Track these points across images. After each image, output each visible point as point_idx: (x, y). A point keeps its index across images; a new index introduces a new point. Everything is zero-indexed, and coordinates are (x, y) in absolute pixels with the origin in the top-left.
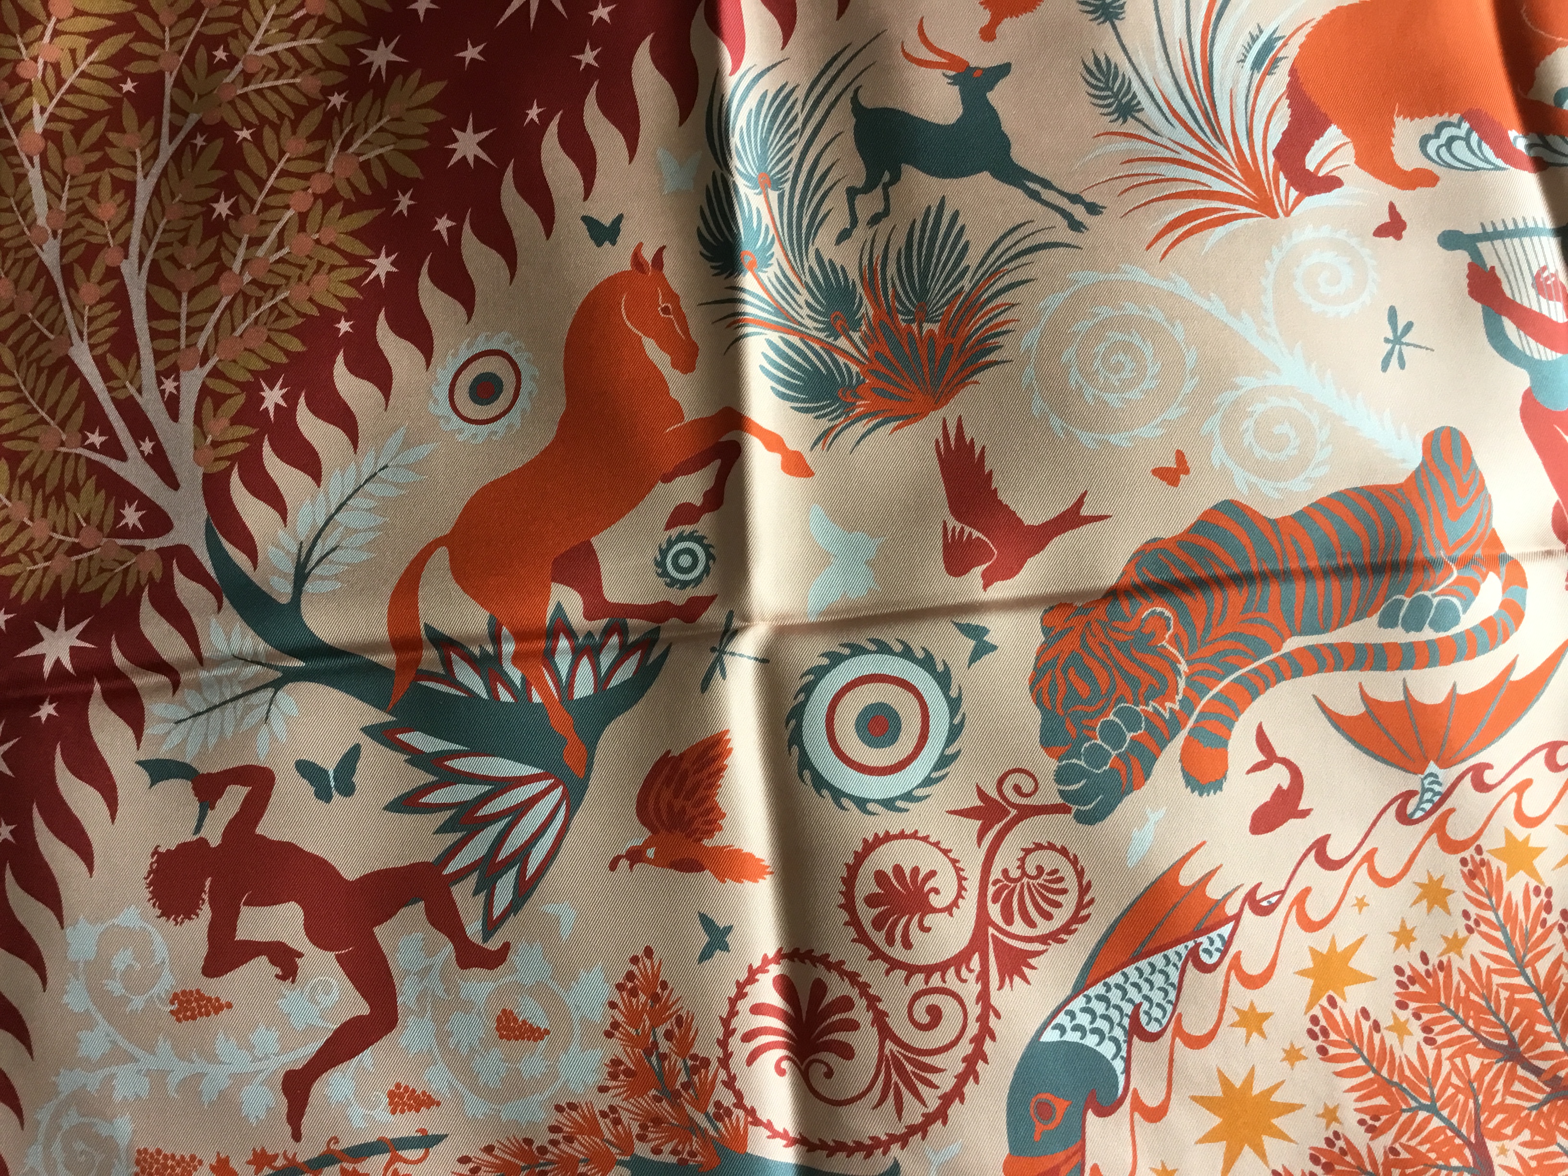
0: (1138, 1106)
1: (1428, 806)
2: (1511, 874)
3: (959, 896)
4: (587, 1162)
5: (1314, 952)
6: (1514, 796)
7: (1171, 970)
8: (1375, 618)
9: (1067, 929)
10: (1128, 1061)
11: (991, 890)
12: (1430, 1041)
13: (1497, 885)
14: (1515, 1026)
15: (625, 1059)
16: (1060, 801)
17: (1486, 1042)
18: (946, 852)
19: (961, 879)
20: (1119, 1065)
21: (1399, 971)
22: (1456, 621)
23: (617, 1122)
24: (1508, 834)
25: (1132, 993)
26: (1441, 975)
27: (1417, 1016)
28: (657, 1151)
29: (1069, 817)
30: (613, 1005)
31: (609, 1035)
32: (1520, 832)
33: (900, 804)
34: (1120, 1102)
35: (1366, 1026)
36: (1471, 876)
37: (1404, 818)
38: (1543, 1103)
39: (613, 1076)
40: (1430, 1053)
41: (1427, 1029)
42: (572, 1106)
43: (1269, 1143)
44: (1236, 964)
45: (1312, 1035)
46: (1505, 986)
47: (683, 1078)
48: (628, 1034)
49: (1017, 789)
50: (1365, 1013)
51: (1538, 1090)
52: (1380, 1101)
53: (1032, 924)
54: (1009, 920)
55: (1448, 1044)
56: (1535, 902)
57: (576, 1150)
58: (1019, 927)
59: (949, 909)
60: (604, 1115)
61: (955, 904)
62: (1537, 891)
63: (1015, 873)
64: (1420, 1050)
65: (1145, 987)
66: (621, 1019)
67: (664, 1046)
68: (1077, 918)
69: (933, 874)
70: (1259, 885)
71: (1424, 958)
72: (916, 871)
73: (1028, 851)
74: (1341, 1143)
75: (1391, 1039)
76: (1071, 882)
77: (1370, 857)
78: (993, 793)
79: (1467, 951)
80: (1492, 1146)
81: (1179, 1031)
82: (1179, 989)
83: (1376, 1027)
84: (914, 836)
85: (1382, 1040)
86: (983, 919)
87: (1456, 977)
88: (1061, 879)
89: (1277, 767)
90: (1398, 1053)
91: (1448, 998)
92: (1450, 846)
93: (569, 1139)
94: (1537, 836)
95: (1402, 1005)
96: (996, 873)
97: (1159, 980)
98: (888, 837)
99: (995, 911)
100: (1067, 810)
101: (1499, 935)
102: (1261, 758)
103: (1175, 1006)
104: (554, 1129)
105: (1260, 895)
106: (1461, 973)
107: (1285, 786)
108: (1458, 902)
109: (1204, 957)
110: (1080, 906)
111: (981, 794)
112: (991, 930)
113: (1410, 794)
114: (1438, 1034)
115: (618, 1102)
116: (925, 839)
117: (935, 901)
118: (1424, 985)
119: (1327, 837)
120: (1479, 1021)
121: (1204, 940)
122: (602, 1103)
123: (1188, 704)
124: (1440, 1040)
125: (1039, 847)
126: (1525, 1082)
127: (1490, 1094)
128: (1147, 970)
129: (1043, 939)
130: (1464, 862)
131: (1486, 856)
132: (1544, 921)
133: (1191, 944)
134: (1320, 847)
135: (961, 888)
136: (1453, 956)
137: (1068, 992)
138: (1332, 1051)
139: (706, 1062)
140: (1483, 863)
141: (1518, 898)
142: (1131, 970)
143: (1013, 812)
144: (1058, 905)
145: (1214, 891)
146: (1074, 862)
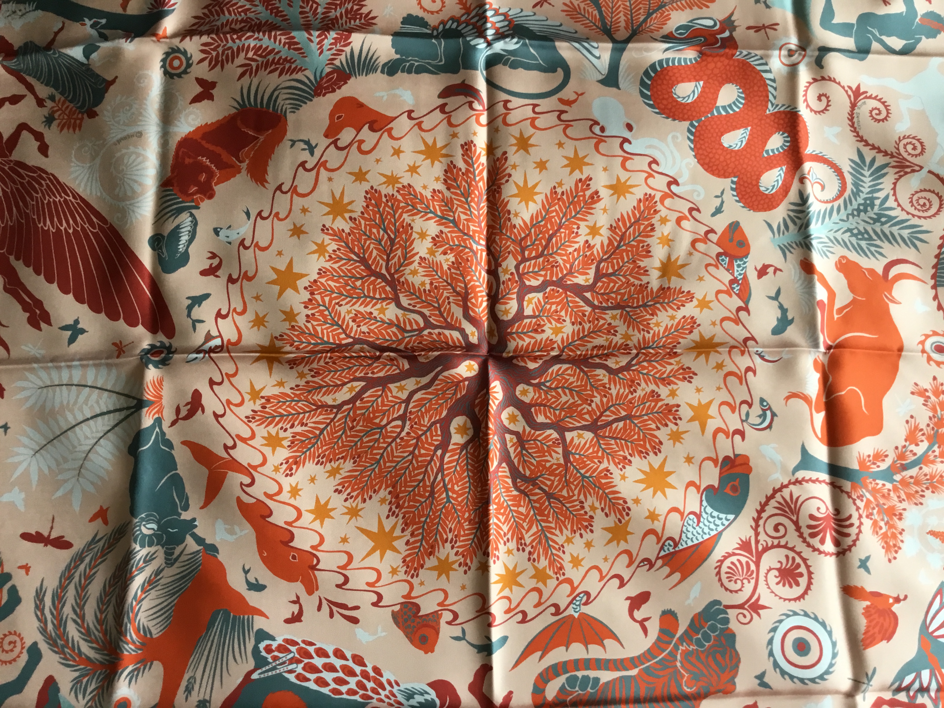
0: (698, 488)
1: (578, 598)
2: (545, 568)
3: (767, 574)
4: (909, 483)
5: (626, 541)
6: (542, 601)
7: (685, 539)
8: (601, 683)
9: (725, 558)
10: (701, 505)
11: (754, 575)
12: (582, 502)
13: (551, 563)
14: (547, 506)
15: (897, 521)
16: (729, 611)
17: (561, 502)
18: (772, 592)
19: (766, 581)
20: (705, 503)
21: (592, 531)
22: (567, 679)
23: (899, 497)
24: (545, 585)
25: (700, 531)
26: (575, 528)
27: (586, 513)
28: (884, 485)
29: (724, 603)
30: (902, 541)
31: (903, 530)
32: (540, 585)
33: (791, 613)
34: (705, 489)
35: (607, 510)
36: (561, 568)
37: (588, 594)
38: (540, 476)
39: (901, 514)
40: (582, 497)
41: (583, 508)
42: (916, 504)
43: (647, 469)
44: (659, 539)
45: (629, 509)
46: (550, 522)
47: (875, 511)
48: (896, 529)
49: (745, 616)
50: (607, 515)
51: (540, 481)
52: (603, 481)
53: (739, 561)
54: (747, 563)
55: (575, 501)
56: (535, 556)
57: (915, 488)
58: (744, 560)
59: (771, 569)
60: (904, 500)
61: (769, 571)
62: (534, 560)
63: (745, 581)
64: (586, 499)
65: (695, 533)
66: (899, 536)
67: (882, 524)
68: (722, 562)
69: (778, 584)
70: (648, 570)
71: (581, 535)
72: (784, 585)
73: (740, 590)
74: (620, 466)
75: (597, 504)
76: (724, 576)
77: (602, 578)
78: (755, 615)
79: (564, 538)
80: (562, 461)
81: (682, 514)
82: (682, 531)
83: (603, 510)
84: (785, 600)
85: (601, 504)
86: (758, 565)
87: (569, 527)
88: (728, 578)
89: (639, 619)
90: (595, 499)
91: (573, 519)
92: (569, 581)
93: (917, 492)
94: (533, 583)
95: (592, 517)
96: (753, 582)
97: (690, 535)
98: (795, 600)
99: (753, 567)
100: (725, 606)
101: (551, 543)
102: (646, 623)
103: (683, 525)
104: (923, 496)
105: (648, 567)
106: (567, 529)
107: (636, 611)
108: (567, 558)
109: (672, 543)
110: (720, 567)
111: (759, 615)
112: (754, 559)
113: (586, 604)
114: (577, 505)
115: (899, 504)
116: (781, 598)
117: (776, 573)
118: (582, 525)
119: (619, 588)
120: (561, 509)
121: (672, 550)
122: (904, 505)
123: (676, 647)
124: (577, 503)
125: (736, 592)
126: (546, 485)
127: (560, 481)
128: (694, 539)
129: (734, 554)
130: (564, 574)
131: (555, 576)
132: (532, 547)
133: (677, 549)
134: (622, 584)
135: (766, 577)
136: (570, 536)
137: (724, 533)
138: (621, 502)
139: (867, 517)
140: (556, 574)
141: (542, 558)
142: (701, 540)
143: (746, 606)
144: (729, 568)
145: (667, 570)
146: (722, 585)
